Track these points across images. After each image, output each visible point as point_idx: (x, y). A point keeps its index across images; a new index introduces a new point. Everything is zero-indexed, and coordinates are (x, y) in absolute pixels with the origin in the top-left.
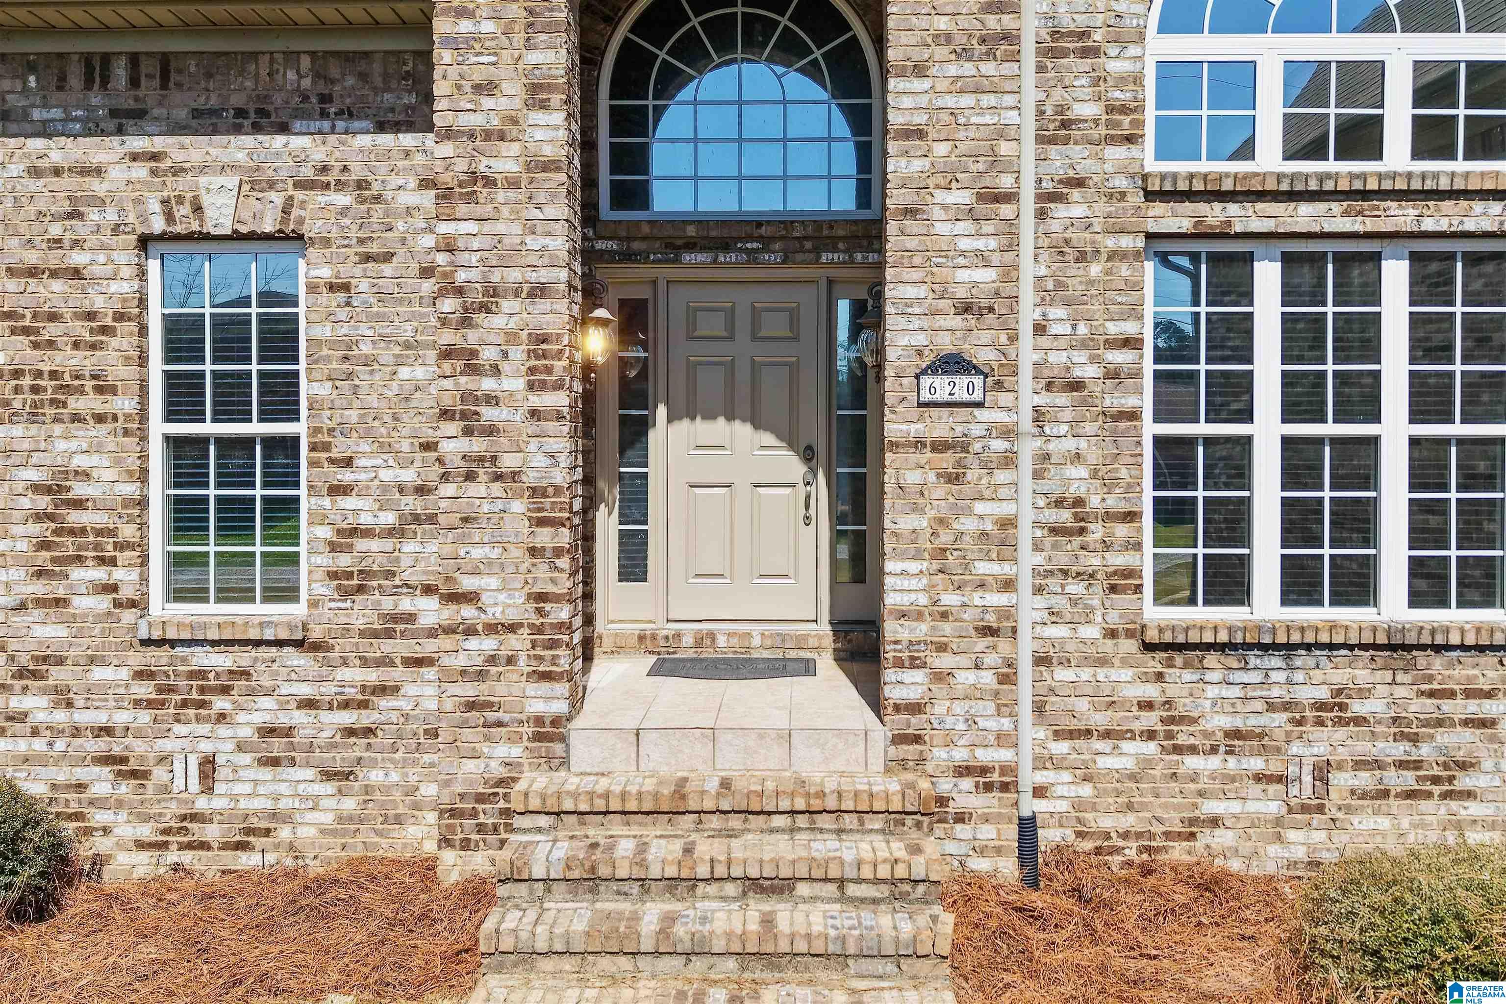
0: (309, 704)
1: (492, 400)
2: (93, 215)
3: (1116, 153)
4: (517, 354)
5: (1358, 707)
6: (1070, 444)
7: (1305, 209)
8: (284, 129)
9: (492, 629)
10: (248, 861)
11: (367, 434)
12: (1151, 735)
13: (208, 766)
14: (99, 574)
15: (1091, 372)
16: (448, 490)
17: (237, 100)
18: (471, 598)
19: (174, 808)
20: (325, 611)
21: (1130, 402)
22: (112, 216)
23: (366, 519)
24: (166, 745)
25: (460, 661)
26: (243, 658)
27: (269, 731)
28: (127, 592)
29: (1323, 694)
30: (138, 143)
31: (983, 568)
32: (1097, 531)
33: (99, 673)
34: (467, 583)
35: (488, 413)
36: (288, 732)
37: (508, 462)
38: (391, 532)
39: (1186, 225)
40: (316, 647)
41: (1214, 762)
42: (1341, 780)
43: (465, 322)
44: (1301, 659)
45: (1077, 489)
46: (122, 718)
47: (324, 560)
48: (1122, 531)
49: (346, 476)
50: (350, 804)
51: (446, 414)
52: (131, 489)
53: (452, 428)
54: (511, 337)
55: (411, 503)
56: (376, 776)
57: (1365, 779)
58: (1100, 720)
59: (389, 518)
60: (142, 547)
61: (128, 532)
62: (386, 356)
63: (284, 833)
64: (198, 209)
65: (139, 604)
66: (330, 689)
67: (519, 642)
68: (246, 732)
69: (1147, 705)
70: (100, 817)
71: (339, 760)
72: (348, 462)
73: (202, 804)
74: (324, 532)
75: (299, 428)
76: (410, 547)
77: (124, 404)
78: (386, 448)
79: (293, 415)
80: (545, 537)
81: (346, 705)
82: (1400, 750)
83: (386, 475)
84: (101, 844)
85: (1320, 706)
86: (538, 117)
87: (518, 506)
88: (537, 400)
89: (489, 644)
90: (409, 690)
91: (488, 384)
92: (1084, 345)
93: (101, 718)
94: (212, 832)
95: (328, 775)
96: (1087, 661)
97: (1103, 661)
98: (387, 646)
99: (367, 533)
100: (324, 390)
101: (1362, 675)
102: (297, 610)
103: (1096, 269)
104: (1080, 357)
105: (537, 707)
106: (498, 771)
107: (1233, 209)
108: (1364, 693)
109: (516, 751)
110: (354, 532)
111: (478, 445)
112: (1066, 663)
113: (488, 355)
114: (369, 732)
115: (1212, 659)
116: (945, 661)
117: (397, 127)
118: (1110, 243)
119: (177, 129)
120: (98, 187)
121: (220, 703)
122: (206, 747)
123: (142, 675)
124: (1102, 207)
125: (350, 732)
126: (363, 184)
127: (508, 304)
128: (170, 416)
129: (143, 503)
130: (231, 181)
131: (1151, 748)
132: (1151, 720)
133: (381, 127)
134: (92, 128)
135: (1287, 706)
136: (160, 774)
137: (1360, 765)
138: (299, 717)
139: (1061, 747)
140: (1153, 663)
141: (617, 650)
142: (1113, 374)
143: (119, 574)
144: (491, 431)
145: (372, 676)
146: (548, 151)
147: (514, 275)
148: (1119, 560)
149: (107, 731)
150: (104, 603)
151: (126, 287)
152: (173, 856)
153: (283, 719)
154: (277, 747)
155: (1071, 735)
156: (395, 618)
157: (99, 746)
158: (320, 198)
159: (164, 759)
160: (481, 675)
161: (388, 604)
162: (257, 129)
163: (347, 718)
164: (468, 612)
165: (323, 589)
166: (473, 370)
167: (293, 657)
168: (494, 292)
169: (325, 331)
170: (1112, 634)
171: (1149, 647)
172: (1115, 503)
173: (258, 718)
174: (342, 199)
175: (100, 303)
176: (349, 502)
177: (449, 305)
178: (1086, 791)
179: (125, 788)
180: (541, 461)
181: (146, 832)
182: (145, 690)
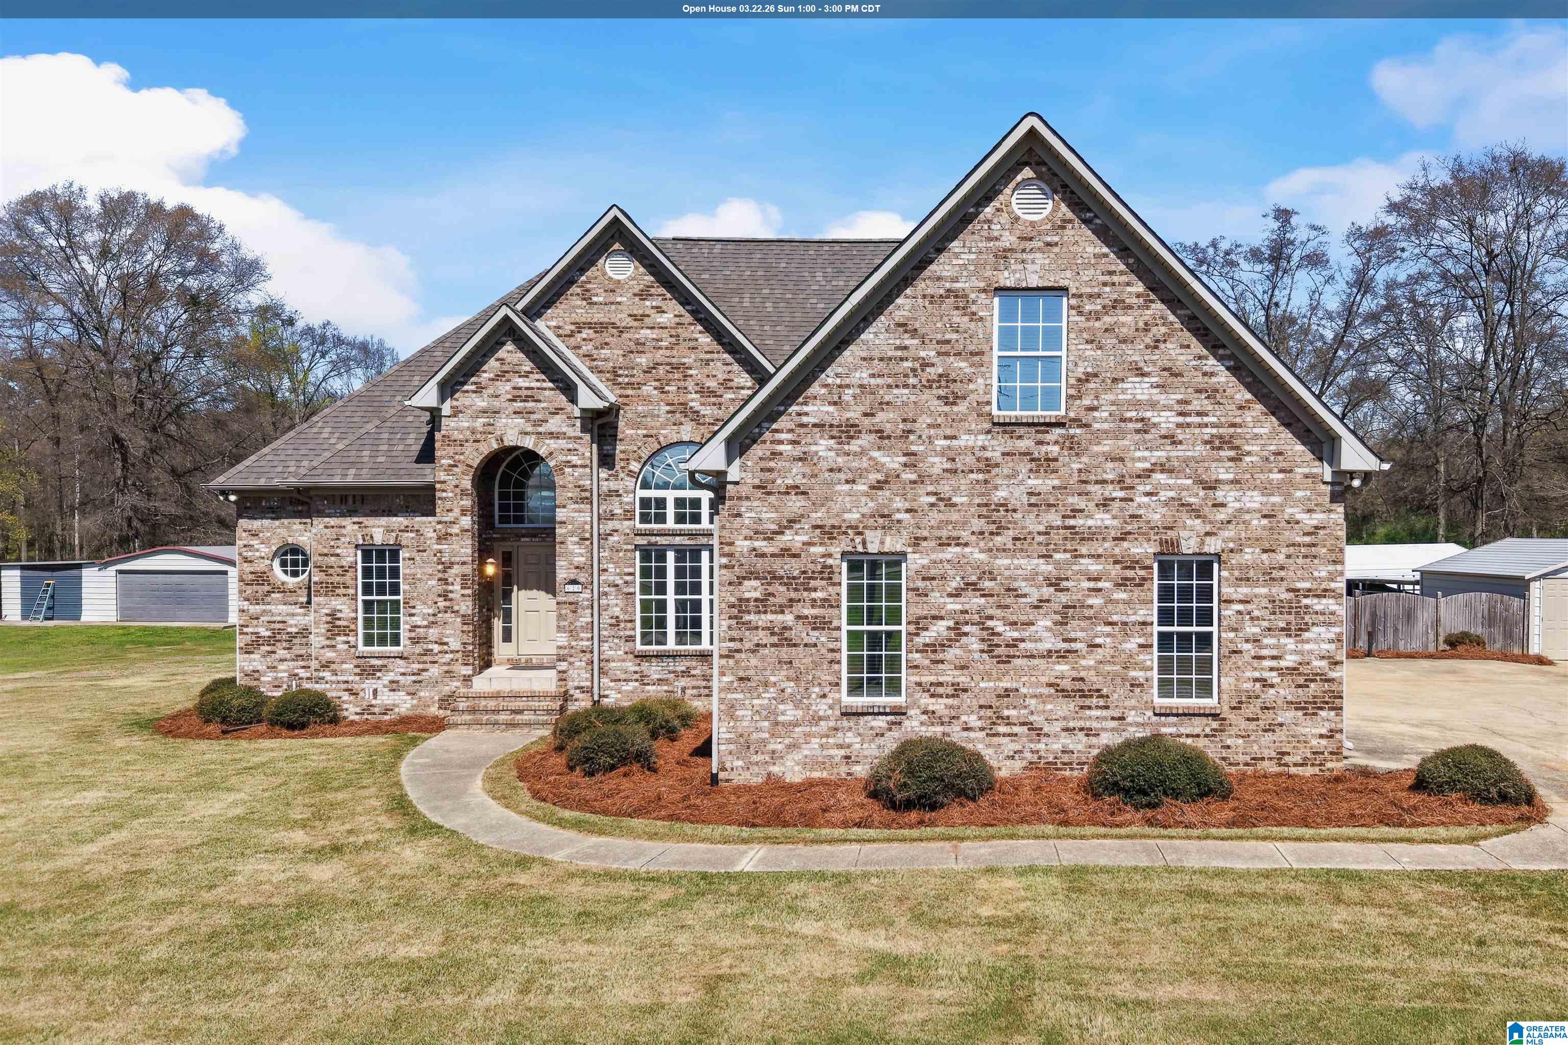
0: (403, 674)
1: (451, 592)
2: (343, 539)
3: (627, 523)
4: (458, 580)
5: (693, 672)
6: (615, 602)
7: (677, 538)
8: (396, 516)
9: (452, 652)
10: (387, 718)
11: (419, 599)
12: (637, 680)
13: (375, 692)
14: (345, 638)
15: (620, 582)
16: (440, 615)
17: (383, 507)
18: (446, 644)
19: (365, 704)
20: (407, 649)
21: (632, 590)
22: (348, 539)
23: (419, 623)
24: (364, 686)
25: (444, 660)
26: (385, 662)
27: (392, 682)
28: (352, 644)
29: (684, 668)
30: (356, 519)
31: (582, 635)
32: (622, 625)
33: (345, 666)
34: (445, 640)
35: (451, 595)
36: (398, 682)
37: (456, 608)
38: (425, 627)
39: (645, 542)
40: (405, 658)
41: (654, 687)
42: (689, 692)
43: (445, 571)
44: (678, 659)
45: (616, 614)
46: (351, 678)
47: (408, 634)
48: (629, 625)
49: (413, 611)
50: (415, 702)
51: (439, 596)
52: (353, 615)
53: (441, 599)
54: (457, 575)
55: (431, 619)
56: (422, 694)
57: (695, 692)
58: (623, 676)
59: (425, 623)
60: (355, 631)
61: (352, 627)
62: (425, 578)
63: (397, 710)
64: (372, 537)
65: (355, 647)
66: (409, 670)
67: (459, 655)
68: (386, 682)
69: (636, 672)
70: (345, 706)
71: (412, 690)
72: (414, 607)
73: (374, 702)
74: (408, 627)
75: (400, 597)
76: (431, 631)
77: (351, 591)
78: (425, 603)
79: (398, 594)
80: (465, 628)
81: (414, 674)
82: (704, 683)
83: (425, 611)
84: (346, 714)
85: (683, 672)
86: (464, 518)
87: (459, 620)
88: (463, 592)
89: (451, 656)
90: (431, 670)
91: (450, 588)
92: (618, 574)
93: (345, 678)
94: (376, 710)
95: (409, 694)
96: (619, 660)
97: (624, 661)
98: (425, 658)
99: (419, 627)
100: (407, 587)
101: (694, 664)
102: (400, 648)
103: (621, 554)
104: (618, 578)
105: (464, 672)
106: (454, 689)
107: (658, 538)
108: (695, 668)
109: (458, 684)
110: (416, 627)
111: (448, 604)
112: (614, 661)
113: (450, 580)
114: (420, 682)
115: (653, 660)
116: (572, 660)
117: (427, 515)
118: (625, 547)
119: (366, 515)
120: (344, 531)
121: (378, 674)
122: (375, 686)
123: (356, 666)
124: (623, 537)
125: (415, 682)
126: (418, 531)
127: (456, 566)
128: (364, 594)
129: (356, 619)
130: (381, 530)
131: (637, 684)
132: (637, 676)
133: (423, 515)
134: (343, 515)
135: (674, 672)
136: (362, 694)
137: (694, 688)
138: (401, 678)
139: (612, 684)
140: (638, 661)
141: (500, 664)
142: (626, 582)
143: (350, 638)
144: (451, 600)
145: (421, 666)
146: (466, 527)
147: (457, 559)
148: (628, 633)
149: (347, 682)
150: (346, 646)
151: (351, 559)
152: (366, 716)
153: (396, 679)
154: (394, 686)
155: (615, 681)
156: (427, 650)
157: (345, 686)
158: (406, 534)
159: (363, 690)
160: (449, 664)
161: (425, 646)
162: (388, 515)
163: (414, 678)
164: (446, 647)
165: (408, 642)
166: (447, 584)
167: (399, 661)
168: (452, 563)
169: (407, 571)
170: (626, 653)
171: (636, 657)
172: (627, 617)
173: (389, 678)
174: (412, 535)
175: (344, 564)
176: (414, 618)
177: (440, 567)
178: (619, 696)
179: (352, 698)
180: (464, 608)
181: (358, 710)
182: (358, 670)
